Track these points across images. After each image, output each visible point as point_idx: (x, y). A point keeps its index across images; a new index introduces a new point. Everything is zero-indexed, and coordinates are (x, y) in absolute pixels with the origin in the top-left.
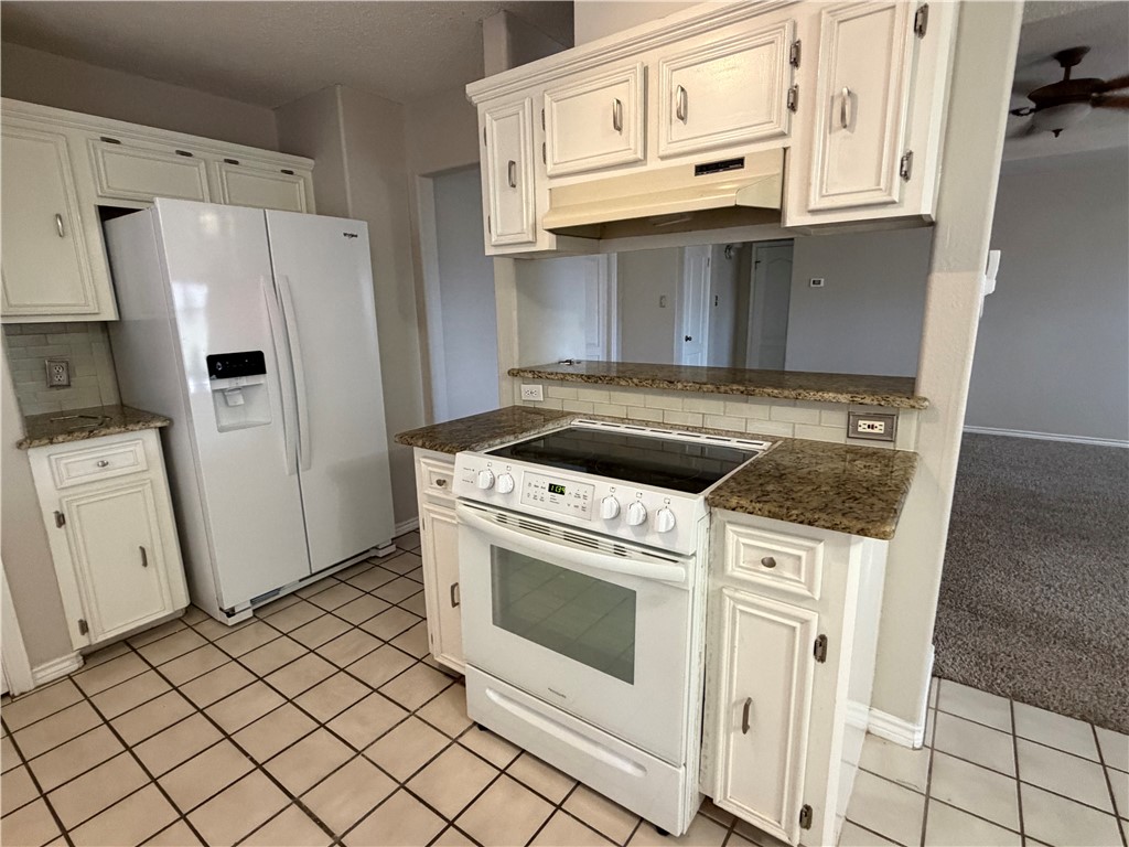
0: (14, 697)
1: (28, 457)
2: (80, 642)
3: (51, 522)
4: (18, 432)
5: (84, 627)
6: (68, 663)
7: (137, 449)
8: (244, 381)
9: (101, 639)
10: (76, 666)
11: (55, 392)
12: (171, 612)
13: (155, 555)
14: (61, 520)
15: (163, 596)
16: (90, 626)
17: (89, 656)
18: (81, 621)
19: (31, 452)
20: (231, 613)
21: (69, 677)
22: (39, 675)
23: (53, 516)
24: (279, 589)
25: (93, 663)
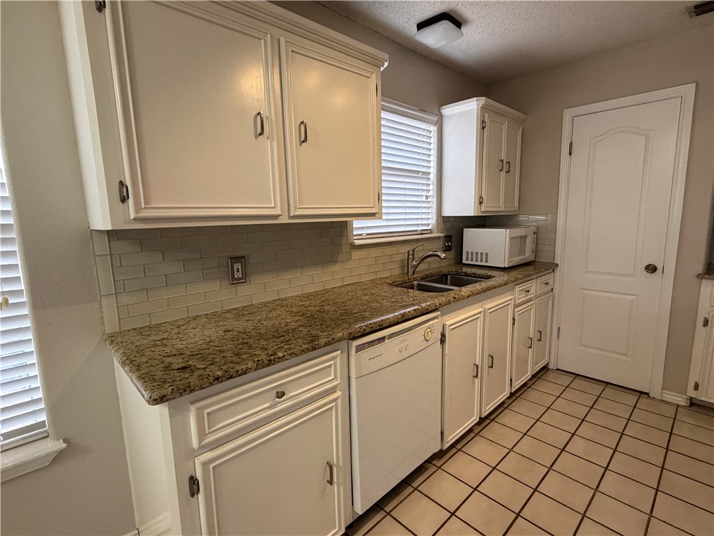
0: (649, 397)
1: (701, 283)
2: (692, 393)
3: (700, 322)
4: (700, 267)
5: (696, 387)
6: (680, 399)
9: (702, 398)
10: (684, 404)
14: (706, 323)
16: (699, 388)
17: (693, 403)
18: (696, 382)
19: (704, 282)
21: (678, 406)
22: (665, 395)
23: (703, 320)
25: (694, 408)
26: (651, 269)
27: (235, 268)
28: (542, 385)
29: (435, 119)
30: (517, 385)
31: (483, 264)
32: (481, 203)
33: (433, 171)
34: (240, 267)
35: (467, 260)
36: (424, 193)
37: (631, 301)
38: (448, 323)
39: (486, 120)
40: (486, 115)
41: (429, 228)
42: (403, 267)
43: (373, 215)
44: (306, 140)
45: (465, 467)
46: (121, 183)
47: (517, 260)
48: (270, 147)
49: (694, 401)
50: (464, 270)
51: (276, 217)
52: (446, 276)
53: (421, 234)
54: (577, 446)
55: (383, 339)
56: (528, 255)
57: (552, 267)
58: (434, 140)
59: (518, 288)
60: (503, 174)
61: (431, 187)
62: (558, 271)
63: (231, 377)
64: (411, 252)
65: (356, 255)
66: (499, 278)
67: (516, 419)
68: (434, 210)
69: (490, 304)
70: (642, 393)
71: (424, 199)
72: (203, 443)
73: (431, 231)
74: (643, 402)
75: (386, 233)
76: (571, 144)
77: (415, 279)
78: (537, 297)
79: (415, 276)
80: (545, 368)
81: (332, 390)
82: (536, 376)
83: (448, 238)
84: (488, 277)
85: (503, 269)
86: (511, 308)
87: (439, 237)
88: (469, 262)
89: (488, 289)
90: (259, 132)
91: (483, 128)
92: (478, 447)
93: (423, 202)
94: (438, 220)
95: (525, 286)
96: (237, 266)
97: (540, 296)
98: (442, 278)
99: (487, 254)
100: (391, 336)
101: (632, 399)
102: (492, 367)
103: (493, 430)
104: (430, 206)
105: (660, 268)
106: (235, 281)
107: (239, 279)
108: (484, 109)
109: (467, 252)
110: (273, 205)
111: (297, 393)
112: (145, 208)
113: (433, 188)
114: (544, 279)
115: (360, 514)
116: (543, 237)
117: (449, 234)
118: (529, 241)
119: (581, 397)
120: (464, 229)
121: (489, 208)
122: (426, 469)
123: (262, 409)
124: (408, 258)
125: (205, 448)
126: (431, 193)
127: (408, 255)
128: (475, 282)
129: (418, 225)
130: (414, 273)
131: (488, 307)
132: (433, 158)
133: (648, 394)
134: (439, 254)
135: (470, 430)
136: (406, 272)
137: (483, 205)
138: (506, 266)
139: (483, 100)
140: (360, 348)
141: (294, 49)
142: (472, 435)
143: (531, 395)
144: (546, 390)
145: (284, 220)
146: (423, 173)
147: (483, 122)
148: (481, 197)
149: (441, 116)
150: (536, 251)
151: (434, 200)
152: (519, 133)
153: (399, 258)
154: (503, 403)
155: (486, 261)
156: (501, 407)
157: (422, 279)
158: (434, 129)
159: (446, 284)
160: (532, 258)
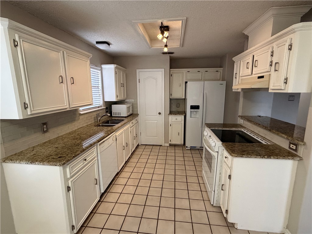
1: (169, 116)
2: (170, 143)
3: (170, 125)
4: (168, 112)
7: (181, 118)
8: (196, 110)
9: (172, 143)
11: (177, 108)
12: (180, 143)
13: (180, 134)
15: (180, 141)
17: (170, 145)
18: (170, 140)
20: (187, 147)
21: (167, 146)
22: (165, 145)
24: (196, 147)
25: (170, 146)
26: (160, 113)
27: (44, 127)
28: (138, 150)
29: (100, 68)
30: (133, 150)
31: (119, 116)
32: (117, 97)
33: (100, 86)
34: (46, 127)
35: (114, 115)
36: (98, 94)
37: (156, 122)
38: (117, 135)
39: (117, 71)
40: (117, 70)
41: (100, 105)
42: (95, 119)
43: (91, 104)
44: (73, 83)
45: (124, 175)
46: (24, 103)
47: (129, 114)
48: (64, 86)
49: (170, 144)
50: (113, 118)
51: (66, 109)
52: (108, 121)
53: (99, 108)
54: (149, 161)
55: (104, 141)
56: (131, 112)
57: (137, 115)
58: (100, 75)
59: (131, 122)
60: (122, 87)
61: (100, 91)
62: (139, 116)
63: (76, 156)
64: (98, 114)
65: (81, 117)
66: (126, 120)
67: (134, 160)
68: (102, 99)
69: (125, 128)
70: (160, 145)
71: (98, 95)
72: (71, 175)
73: (101, 106)
74: (161, 147)
75: (88, 108)
76: (139, 79)
77: (100, 123)
78: (135, 124)
79: (100, 122)
80: (138, 145)
81: (94, 158)
82: (137, 148)
83: (107, 108)
84: (123, 120)
85: (125, 117)
86: (130, 128)
87: (104, 108)
88: (115, 116)
89: (125, 124)
90: (61, 82)
91: (116, 74)
92: (126, 169)
93: (98, 96)
94: (103, 102)
95: (132, 122)
96: (45, 126)
97: (136, 123)
98: (107, 122)
99: (120, 113)
100: (106, 140)
101: (159, 147)
102: (127, 146)
103: (129, 164)
104: (100, 97)
105: (161, 113)
106: (45, 132)
107: (46, 131)
108: (116, 68)
109: (114, 113)
110: (66, 105)
111: (89, 159)
112: (33, 110)
113: (101, 92)
114: (136, 119)
115: (103, 192)
116: (134, 106)
117: (107, 107)
118: (131, 108)
119: (148, 150)
120: (112, 105)
121: (119, 99)
122: (115, 179)
123: (81, 165)
124: (97, 117)
125: (71, 177)
126: (100, 93)
127: (97, 115)
128: (121, 122)
129: (97, 105)
130: (99, 121)
131: (125, 129)
132: (100, 82)
133: (162, 145)
134: (108, 114)
135: (123, 166)
136: (96, 121)
137: (118, 97)
138: (126, 116)
139: (115, 65)
140: (100, 145)
141: (69, 55)
142: (124, 167)
143: (136, 153)
144: (140, 150)
145: (68, 109)
146: (97, 87)
147: (116, 72)
148: (117, 95)
149: (102, 68)
150: (133, 111)
151: (102, 96)
152: (125, 74)
153: (93, 117)
154: (130, 157)
155: (120, 115)
156: (130, 158)
157: (102, 123)
158: (100, 72)
159: (109, 123)
160: (132, 113)
